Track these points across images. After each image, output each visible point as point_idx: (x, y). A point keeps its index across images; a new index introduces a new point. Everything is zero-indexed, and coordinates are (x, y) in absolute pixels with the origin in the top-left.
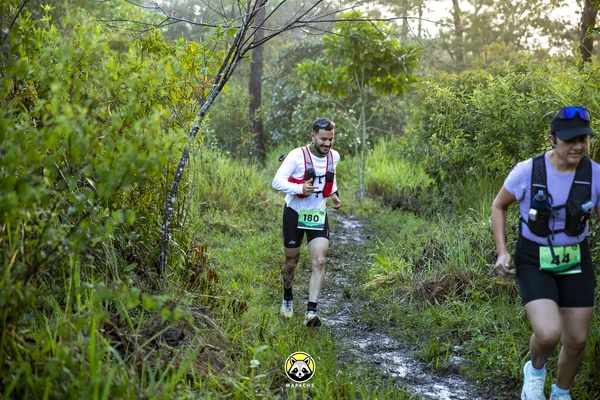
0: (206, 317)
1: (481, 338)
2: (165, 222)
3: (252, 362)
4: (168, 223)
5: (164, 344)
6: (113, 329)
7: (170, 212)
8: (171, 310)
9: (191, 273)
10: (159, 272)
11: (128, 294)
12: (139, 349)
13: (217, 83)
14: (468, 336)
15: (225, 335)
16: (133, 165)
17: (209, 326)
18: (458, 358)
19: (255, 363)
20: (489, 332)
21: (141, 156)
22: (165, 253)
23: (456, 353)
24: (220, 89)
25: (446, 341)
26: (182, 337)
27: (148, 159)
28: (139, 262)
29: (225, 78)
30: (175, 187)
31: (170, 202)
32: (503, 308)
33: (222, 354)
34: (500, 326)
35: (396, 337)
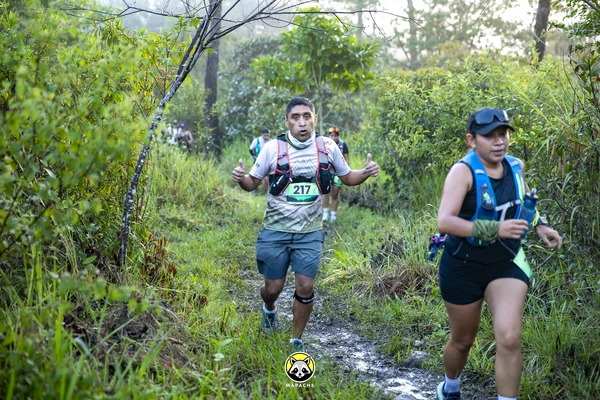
0: (168, 310)
1: (442, 333)
2: (125, 214)
3: (216, 355)
4: (128, 215)
5: (125, 337)
6: (73, 321)
7: (131, 204)
8: (139, 301)
9: (152, 266)
10: (118, 264)
12: (103, 342)
13: (179, 73)
14: (429, 331)
15: (187, 329)
16: (101, 153)
17: (171, 320)
18: (419, 353)
19: (219, 356)
21: (110, 143)
22: (125, 245)
23: (417, 347)
24: (183, 80)
25: (406, 335)
26: (146, 328)
27: (117, 146)
28: (99, 256)
29: (188, 68)
30: (136, 179)
31: (130, 194)
33: (184, 348)
35: (357, 332)
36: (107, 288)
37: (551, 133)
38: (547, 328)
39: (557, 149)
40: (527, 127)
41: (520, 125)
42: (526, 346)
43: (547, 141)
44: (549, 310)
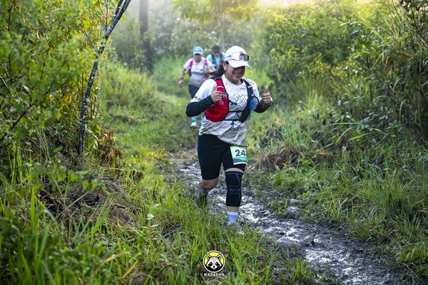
0: (114, 184)
1: (310, 193)
2: (82, 116)
3: (148, 215)
4: (84, 117)
5: (85, 205)
6: (47, 195)
7: (86, 109)
8: (90, 182)
9: (103, 152)
10: (79, 153)
11: (57, 170)
12: (67, 209)
13: (116, 14)
14: (302, 191)
15: (128, 196)
16: (58, 76)
17: (116, 190)
18: (293, 208)
19: (150, 216)
20: (314, 188)
21: (64, 70)
22: (83, 138)
23: (292, 205)
24: (119, 19)
26: (98, 198)
27: (69, 72)
28: (64, 145)
29: (122, 10)
30: (89, 91)
31: (85, 102)
32: (324, 172)
33: (126, 211)
34: (322, 184)
36: (67, 173)
37: (385, 48)
38: (383, 188)
39: (389, 60)
40: (368, 44)
41: (364, 43)
42: (368, 201)
43: (382, 54)
44: (384, 175)
